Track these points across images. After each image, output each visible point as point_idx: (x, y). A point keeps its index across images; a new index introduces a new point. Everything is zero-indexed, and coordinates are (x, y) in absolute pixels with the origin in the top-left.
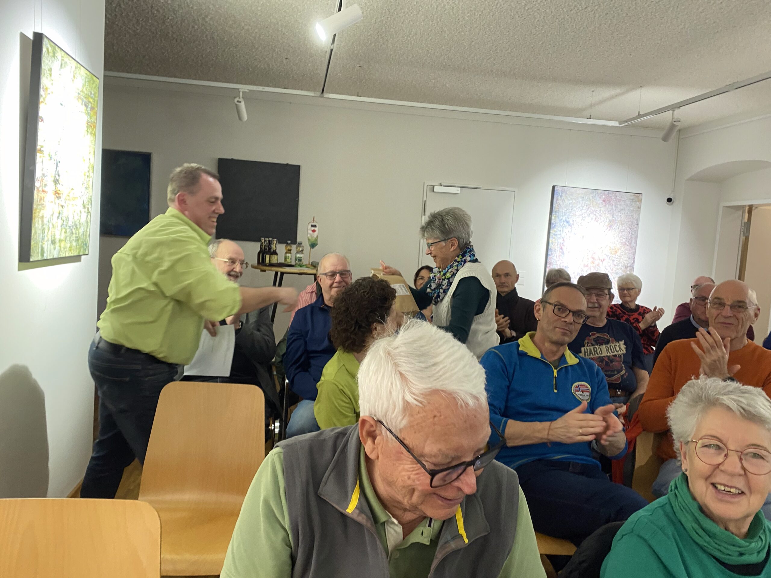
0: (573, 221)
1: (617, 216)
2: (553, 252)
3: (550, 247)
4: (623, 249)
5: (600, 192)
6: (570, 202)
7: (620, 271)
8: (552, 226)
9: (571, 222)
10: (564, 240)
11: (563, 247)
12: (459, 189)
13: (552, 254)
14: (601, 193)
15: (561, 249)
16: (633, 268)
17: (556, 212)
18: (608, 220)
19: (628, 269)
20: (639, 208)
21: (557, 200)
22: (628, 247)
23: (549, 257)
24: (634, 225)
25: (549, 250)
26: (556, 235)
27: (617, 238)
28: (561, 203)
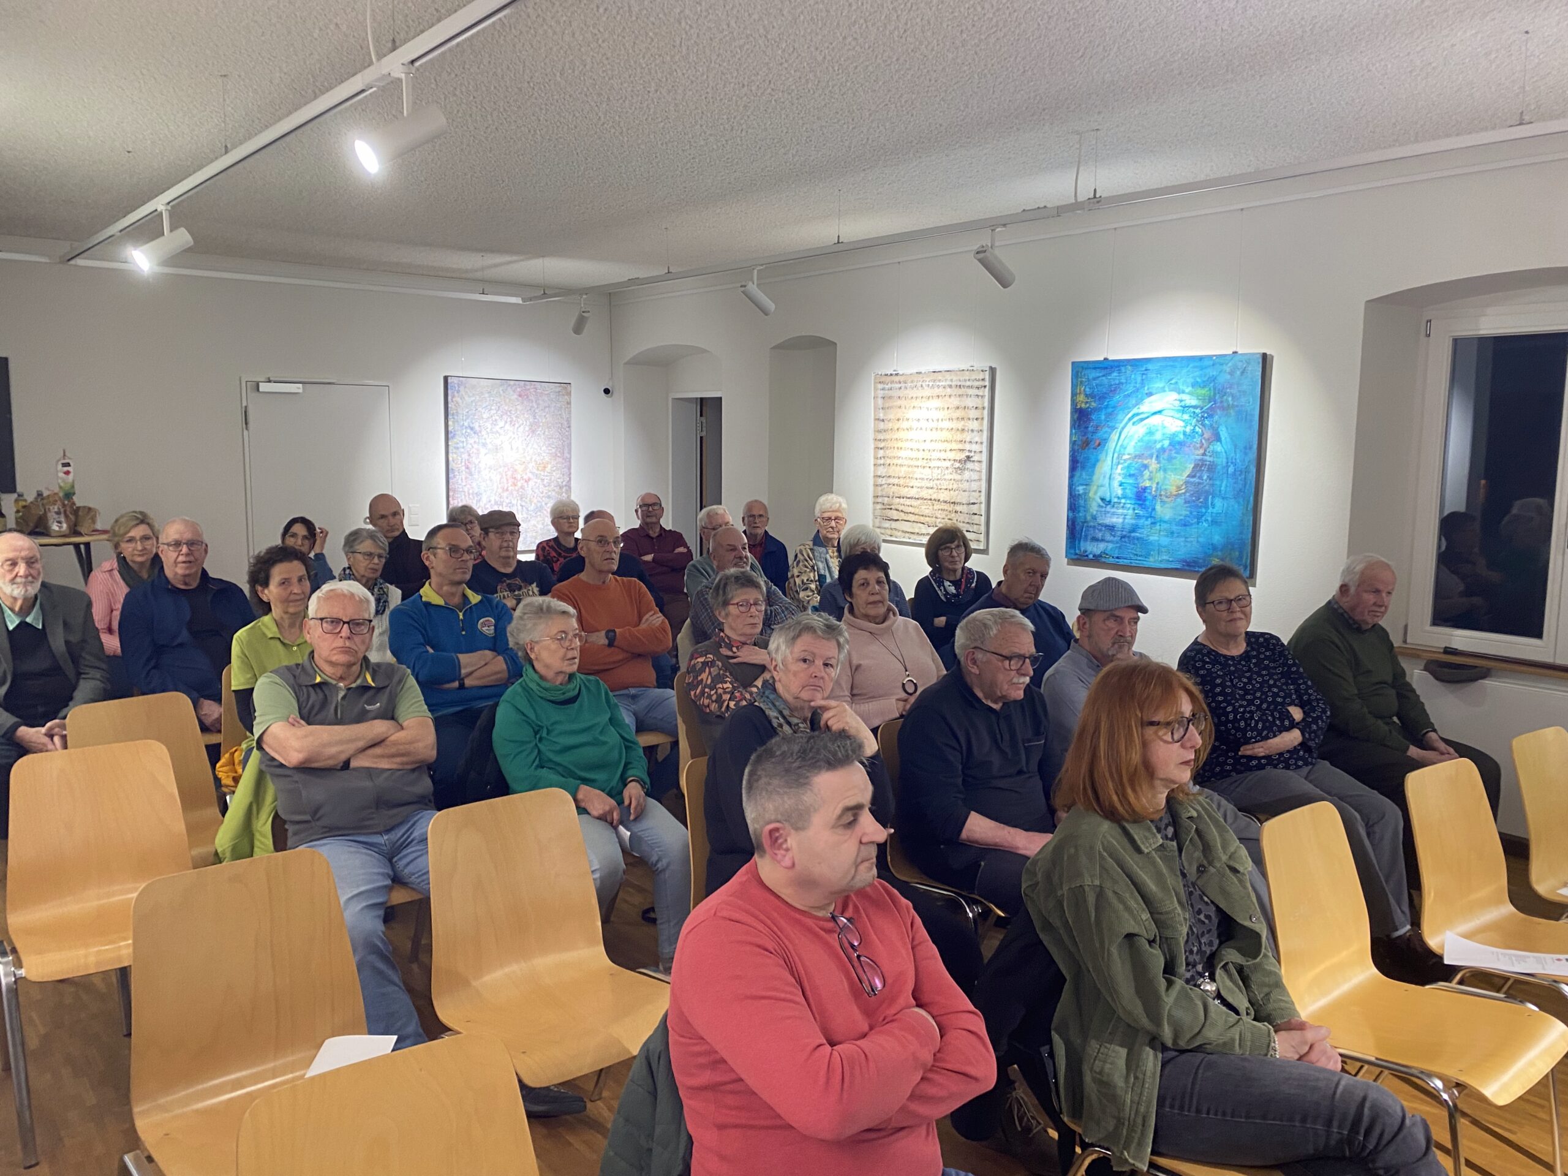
0: (480, 426)
1: (540, 416)
2: (456, 473)
3: (450, 467)
4: (554, 463)
5: (512, 383)
6: (473, 399)
7: (554, 493)
8: (450, 436)
9: (477, 428)
10: (469, 455)
11: (470, 466)
12: (300, 385)
13: (454, 476)
14: (515, 385)
15: (467, 468)
16: (570, 488)
17: (453, 414)
18: (528, 423)
19: (564, 490)
20: (569, 403)
21: (453, 397)
22: (560, 460)
23: (451, 481)
24: (565, 427)
25: (450, 471)
26: (458, 448)
27: (544, 448)
28: (459, 400)
